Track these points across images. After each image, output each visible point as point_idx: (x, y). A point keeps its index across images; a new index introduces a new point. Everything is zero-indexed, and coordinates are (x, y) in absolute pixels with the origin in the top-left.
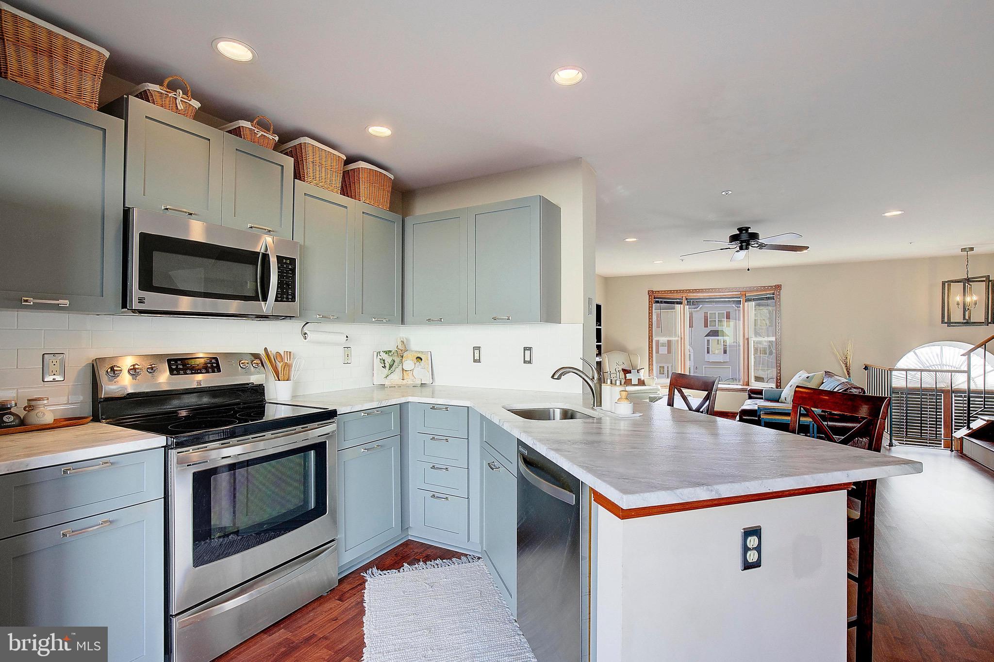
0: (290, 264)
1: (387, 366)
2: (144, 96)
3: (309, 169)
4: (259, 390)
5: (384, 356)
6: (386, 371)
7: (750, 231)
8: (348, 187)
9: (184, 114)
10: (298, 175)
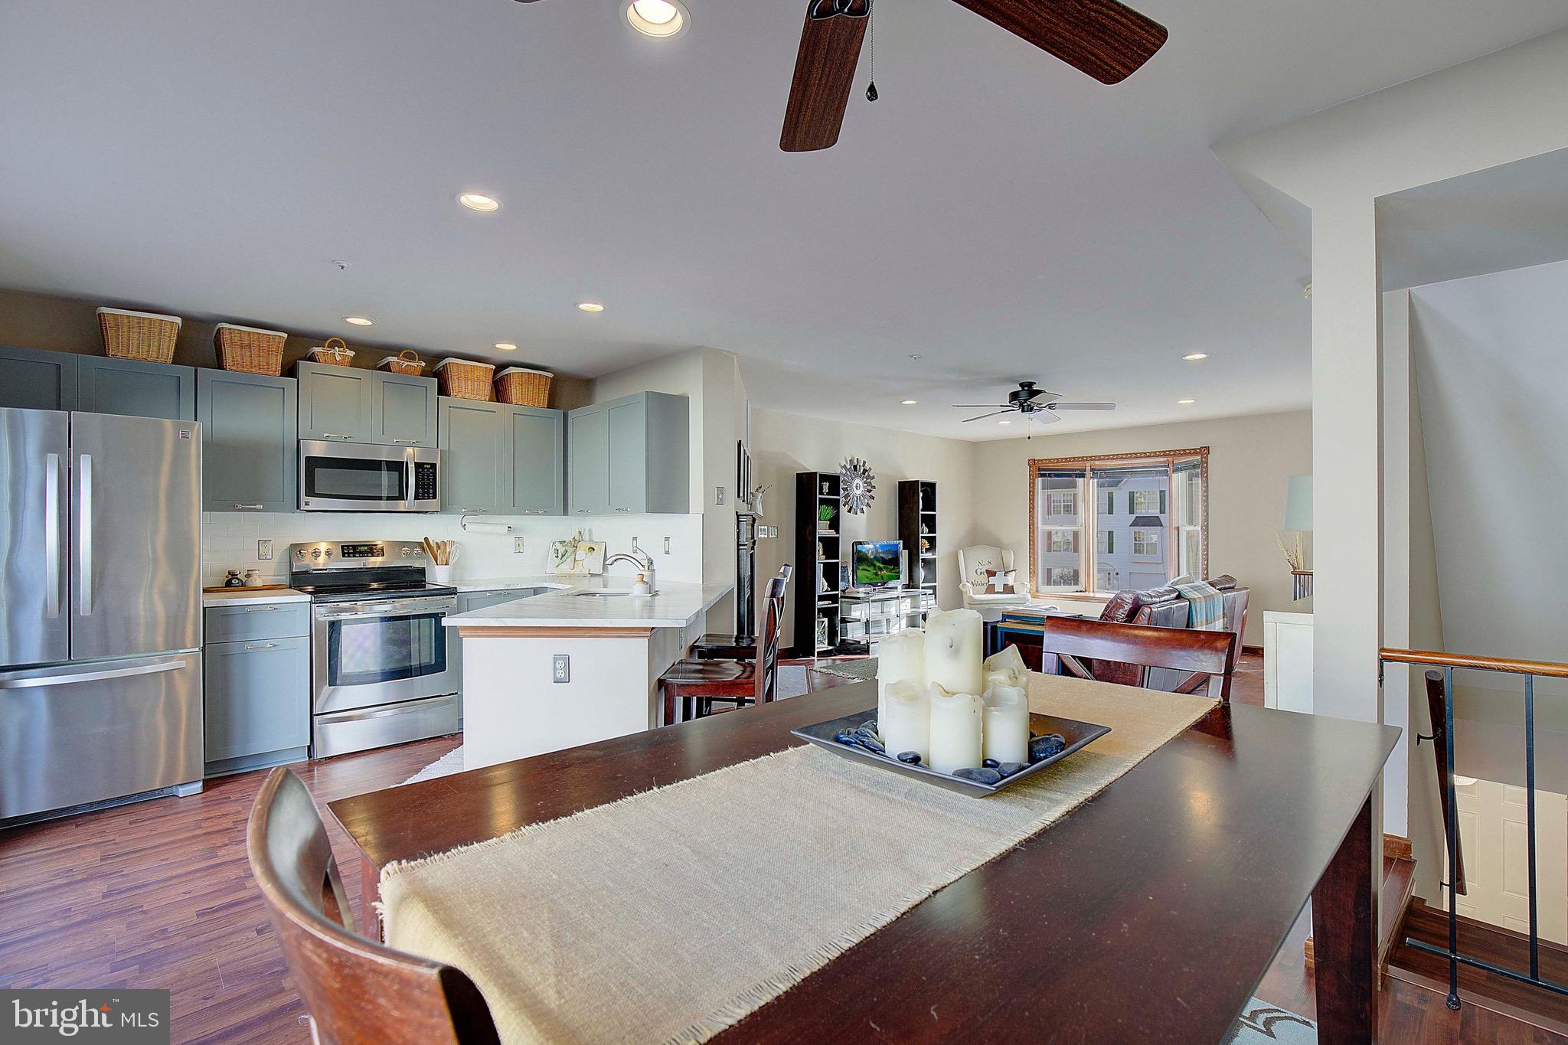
0: (430, 468)
1: (560, 556)
2: (312, 358)
3: (454, 384)
4: (422, 572)
5: (558, 546)
6: (558, 561)
7: (1035, 388)
8: (499, 391)
9: (343, 364)
10: (443, 390)
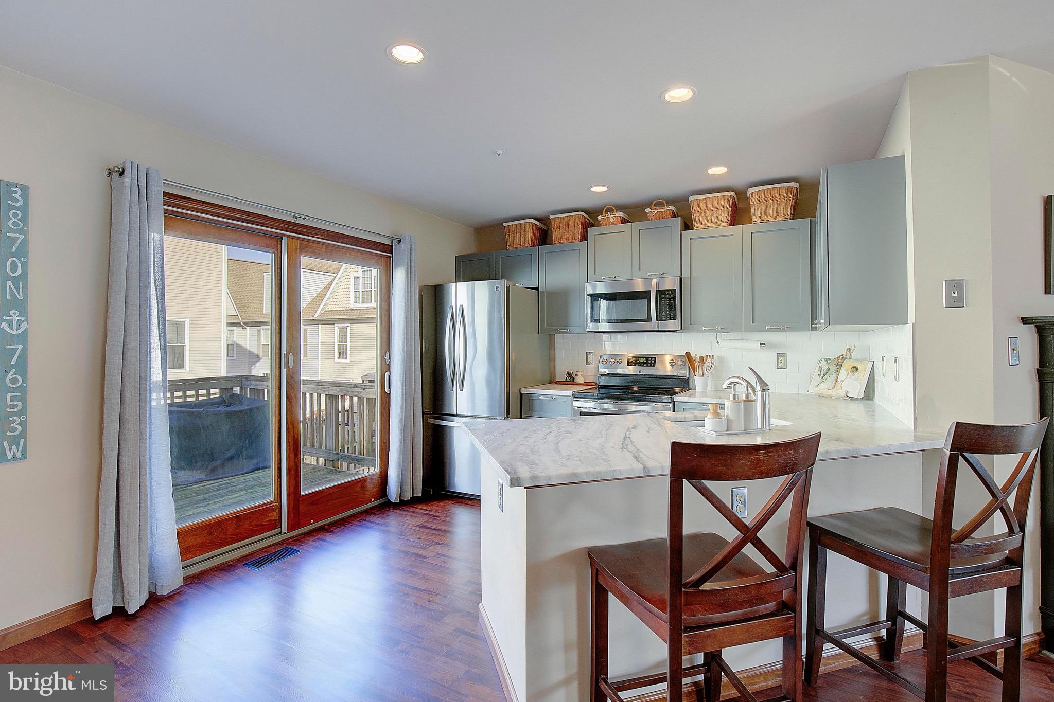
0: (672, 294)
1: (822, 374)
2: (596, 224)
3: (697, 219)
5: (823, 364)
6: (819, 379)
9: (615, 224)
10: (687, 226)
